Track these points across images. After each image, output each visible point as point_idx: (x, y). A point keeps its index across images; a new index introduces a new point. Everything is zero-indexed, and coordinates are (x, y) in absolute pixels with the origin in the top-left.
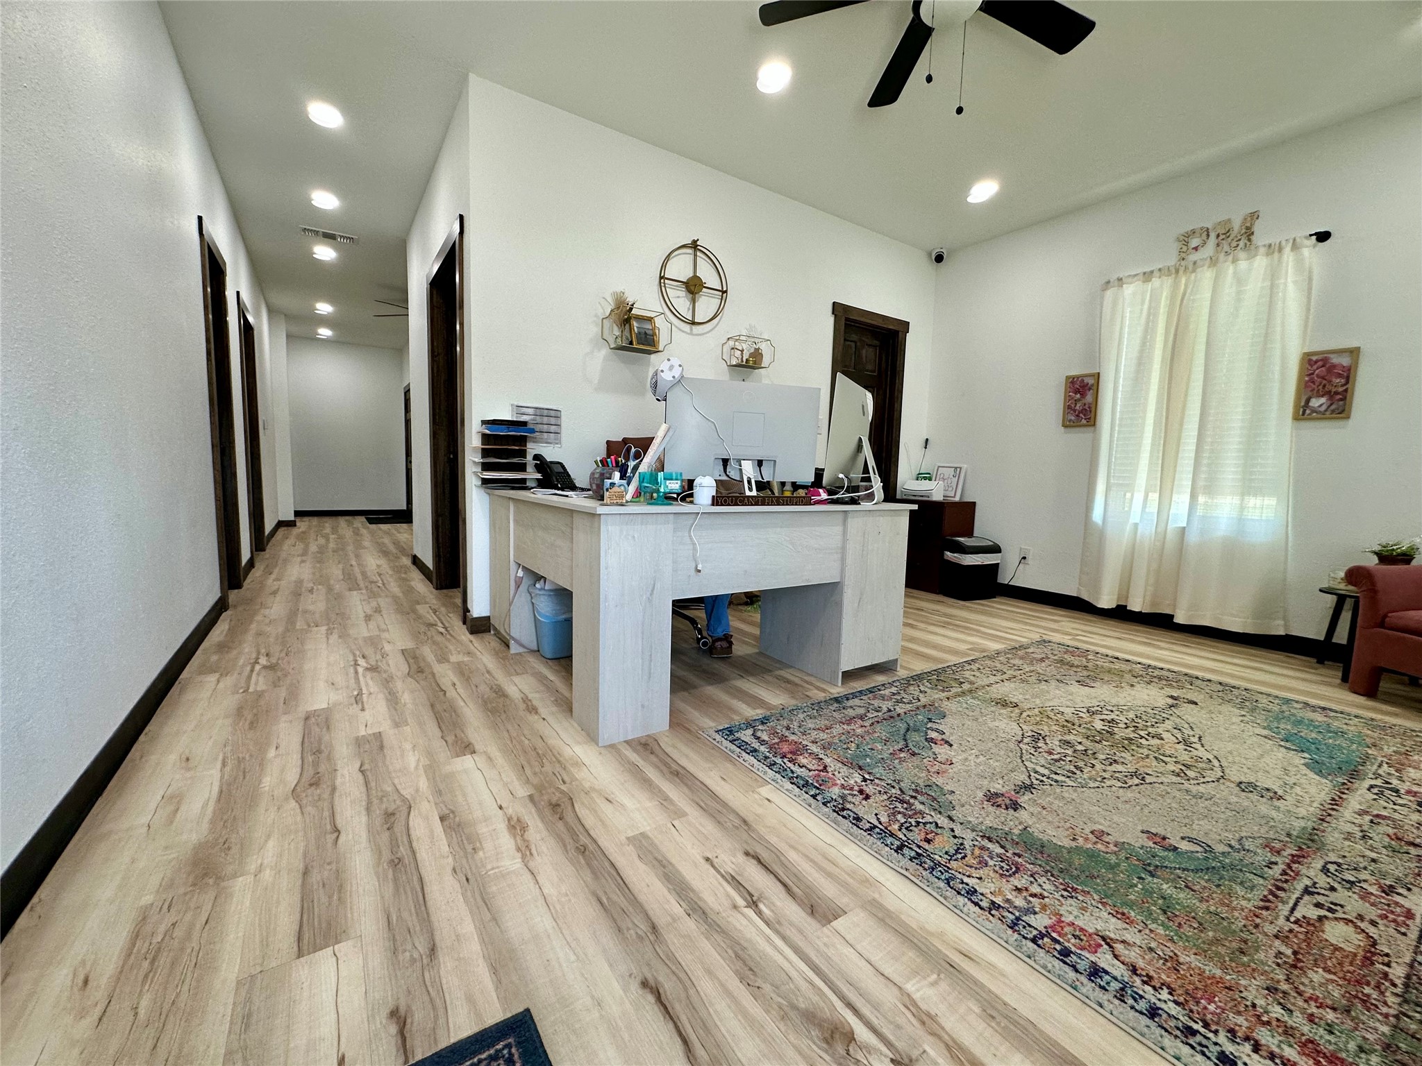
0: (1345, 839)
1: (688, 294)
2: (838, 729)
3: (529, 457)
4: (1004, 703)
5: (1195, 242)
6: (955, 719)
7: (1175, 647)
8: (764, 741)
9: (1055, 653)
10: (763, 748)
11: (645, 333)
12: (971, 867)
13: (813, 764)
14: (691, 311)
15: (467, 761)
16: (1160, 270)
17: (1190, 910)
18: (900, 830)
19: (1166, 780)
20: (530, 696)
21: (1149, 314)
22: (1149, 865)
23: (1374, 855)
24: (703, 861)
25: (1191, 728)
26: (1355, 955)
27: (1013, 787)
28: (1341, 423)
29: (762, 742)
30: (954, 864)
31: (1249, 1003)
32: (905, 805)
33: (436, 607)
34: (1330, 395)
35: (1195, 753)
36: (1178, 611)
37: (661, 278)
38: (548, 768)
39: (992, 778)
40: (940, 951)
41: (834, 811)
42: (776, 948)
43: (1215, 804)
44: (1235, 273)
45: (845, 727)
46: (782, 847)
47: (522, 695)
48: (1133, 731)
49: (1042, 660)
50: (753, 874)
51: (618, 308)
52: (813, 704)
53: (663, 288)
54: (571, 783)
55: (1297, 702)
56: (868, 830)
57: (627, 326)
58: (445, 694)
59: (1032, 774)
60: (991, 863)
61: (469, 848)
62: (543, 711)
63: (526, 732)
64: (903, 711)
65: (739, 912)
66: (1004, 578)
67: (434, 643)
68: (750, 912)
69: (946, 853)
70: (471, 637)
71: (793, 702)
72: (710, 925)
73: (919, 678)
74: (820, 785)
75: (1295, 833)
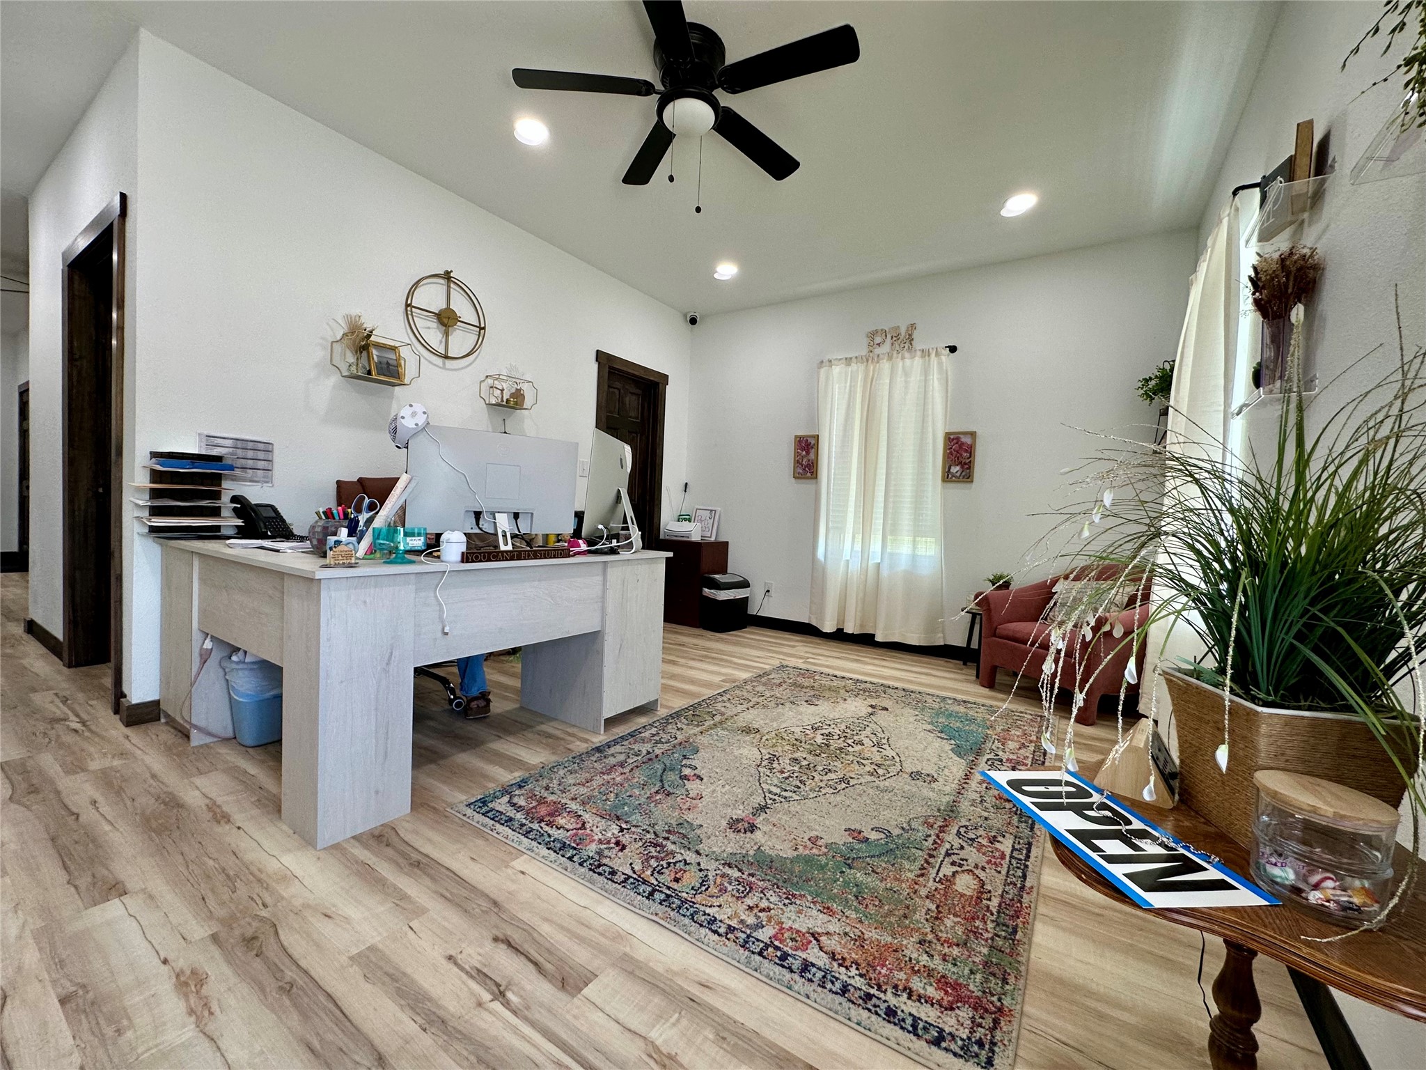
0: (971, 805)
1: (440, 326)
2: (598, 780)
3: (225, 499)
4: (747, 730)
5: (878, 340)
6: (707, 753)
7: (876, 662)
8: (521, 807)
9: (791, 676)
10: (519, 816)
11: (388, 363)
12: (713, 896)
13: (570, 823)
14: (443, 344)
15: (114, 908)
16: (856, 357)
17: (873, 891)
18: (652, 875)
19: (863, 781)
20: (219, 801)
21: (850, 391)
22: (848, 858)
23: (986, 814)
24: (444, 962)
25: (883, 731)
26: (972, 897)
27: (751, 811)
28: (968, 485)
29: (518, 808)
30: (699, 898)
31: (907, 959)
32: (658, 849)
33: (67, 693)
34: (962, 464)
35: (885, 753)
36: (877, 631)
37: (407, 305)
38: (242, 891)
39: (734, 805)
40: (682, 988)
41: (590, 869)
42: (524, 1037)
43: (896, 794)
44: (903, 367)
45: (605, 777)
46: (535, 921)
47: (207, 801)
48: (844, 741)
49: (780, 685)
50: (502, 962)
51: (353, 333)
52: (574, 758)
53: (410, 317)
54: (275, 905)
55: (950, 698)
56: (623, 882)
57: (365, 353)
58: (77, 818)
59: (767, 795)
60: (730, 888)
61: (109, 1031)
62: (238, 818)
63: (211, 849)
64: (662, 751)
65: (486, 1010)
66: (753, 610)
67: (61, 745)
68: (497, 1006)
69: (693, 888)
70: (128, 731)
71: (553, 758)
72: (449, 1035)
73: (677, 715)
74: (577, 845)
75: (942, 808)
